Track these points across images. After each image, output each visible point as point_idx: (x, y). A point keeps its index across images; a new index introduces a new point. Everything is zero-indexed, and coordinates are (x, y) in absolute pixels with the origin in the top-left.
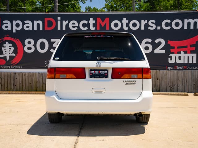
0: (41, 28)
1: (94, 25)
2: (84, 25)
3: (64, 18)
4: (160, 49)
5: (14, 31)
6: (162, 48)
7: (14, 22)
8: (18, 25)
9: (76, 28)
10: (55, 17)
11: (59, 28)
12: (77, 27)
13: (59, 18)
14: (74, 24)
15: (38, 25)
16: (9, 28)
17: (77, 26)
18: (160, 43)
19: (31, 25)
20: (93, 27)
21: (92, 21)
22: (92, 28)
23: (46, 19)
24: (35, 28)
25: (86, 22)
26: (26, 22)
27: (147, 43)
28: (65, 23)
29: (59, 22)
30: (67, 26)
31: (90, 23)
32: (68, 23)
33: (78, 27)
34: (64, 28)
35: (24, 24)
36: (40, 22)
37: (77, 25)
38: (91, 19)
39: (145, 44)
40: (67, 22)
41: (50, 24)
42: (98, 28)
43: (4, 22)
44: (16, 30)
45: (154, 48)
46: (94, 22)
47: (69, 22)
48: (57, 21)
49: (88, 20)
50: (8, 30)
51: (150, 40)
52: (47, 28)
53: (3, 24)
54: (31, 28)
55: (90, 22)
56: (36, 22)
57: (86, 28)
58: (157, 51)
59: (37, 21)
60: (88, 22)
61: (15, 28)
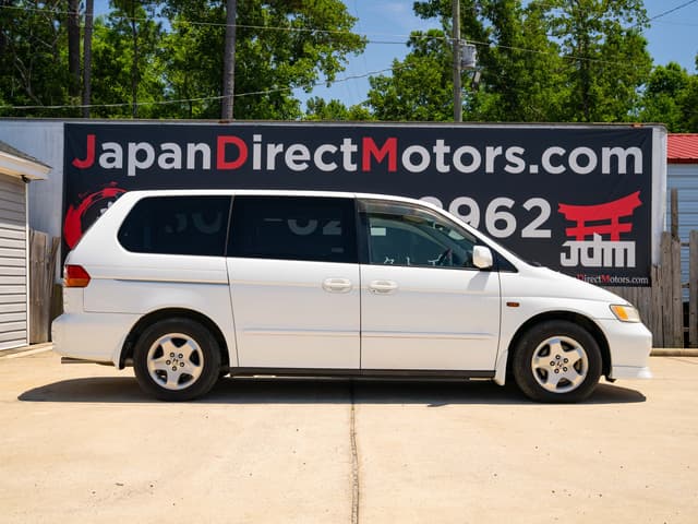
0: (207, 165)
1: (355, 158)
2: (327, 158)
3: (271, 136)
4: (538, 228)
5: (131, 172)
6: (544, 224)
7: (133, 148)
8: (141, 156)
9: (304, 166)
10: (246, 135)
11: (257, 165)
12: (306, 161)
13: (258, 138)
14: (298, 153)
15: (199, 155)
16: (118, 164)
17: (308, 158)
18: (537, 211)
19: (177, 156)
20: (353, 163)
21: (348, 147)
22: (349, 166)
23: (222, 141)
24: (191, 165)
25: (333, 149)
26: (164, 146)
27: (501, 209)
28: (273, 150)
29: (257, 149)
30: (280, 158)
31: (342, 153)
32: (281, 150)
33: (311, 162)
34: (271, 166)
35: (158, 152)
36: (205, 149)
37: (306, 155)
38: (347, 141)
39: (497, 211)
40: (280, 148)
41: (232, 152)
42: (367, 167)
43: (106, 146)
44: (137, 169)
45: (521, 224)
46: (355, 148)
47: (285, 149)
48: (250, 144)
49: (339, 143)
50: (114, 169)
51: (509, 203)
52: (222, 165)
53: (100, 151)
54: (177, 165)
55: (343, 148)
56: (192, 148)
57: (333, 167)
58: (530, 232)
59: (196, 144)
60: (339, 148)
61: (133, 164)
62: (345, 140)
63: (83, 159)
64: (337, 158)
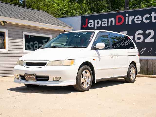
0: (113, 24)
2: (147, 19)
3: (131, 14)
7: (96, 21)
8: (98, 23)
9: (140, 22)
10: (124, 14)
11: (126, 23)
12: (140, 20)
13: (127, 15)
14: (138, 18)
15: (112, 21)
16: (93, 26)
17: (141, 19)
19: (106, 22)
20: (155, 19)
22: (153, 20)
23: (117, 17)
24: (110, 24)
25: (148, 16)
26: (103, 20)
28: (131, 18)
29: (127, 18)
30: (133, 20)
31: (152, 16)
32: (133, 18)
33: (142, 21)
34: (130, 23)
35: (102, 22)
36: (113, 19)
37: (140, 19)
38: (153, 13)
40: (133, 17)
41: (120, 20)
43: (90, 21)
44: (97, 26)
47: (134, 17)
48: (125, 17)
52: (117, 24)
53: (89, 23)
54: (106, 25)
55: (152, 15)
56: (110, 20)
57: (148, 21)
60: (150, 15)
61: (96, 25)
62: (153, 12)
63: (85, 25)
64: (150, 18)
